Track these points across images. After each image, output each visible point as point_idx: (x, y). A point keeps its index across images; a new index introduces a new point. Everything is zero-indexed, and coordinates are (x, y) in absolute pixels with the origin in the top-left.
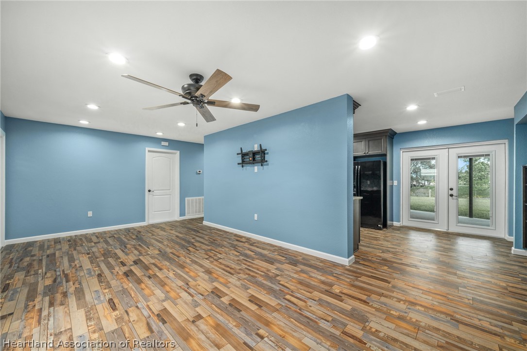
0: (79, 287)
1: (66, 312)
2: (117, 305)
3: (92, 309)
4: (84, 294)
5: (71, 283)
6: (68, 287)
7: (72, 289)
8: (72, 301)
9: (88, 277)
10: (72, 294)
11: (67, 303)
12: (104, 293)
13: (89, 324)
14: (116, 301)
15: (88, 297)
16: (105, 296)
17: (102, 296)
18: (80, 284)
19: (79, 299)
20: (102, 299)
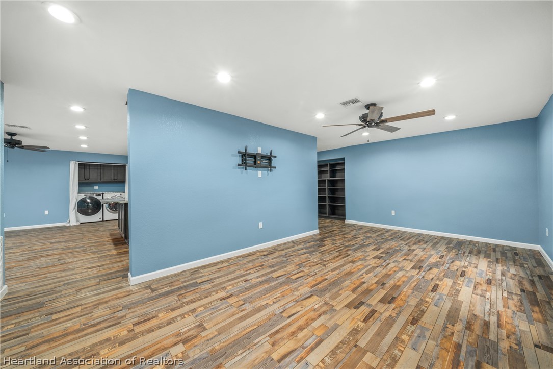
0: (450, 323)
1: (473, 306)
2: (433, 286)
3: (452, 295)
4: (450, 311)
5: (455, 339)
6: (462, 334)
7: (459, 327)
8: (464, 313)
9: (428, 330)
10: (461, 320)
11: (470, 313)
12: (432, 299)
13: (459, 289)
14: (430, 288)
15: (448, 305)
16: (433, 297)
17: (437, 298)
18: (445, 328)
19: (457, 309)
20: (438, 296)
